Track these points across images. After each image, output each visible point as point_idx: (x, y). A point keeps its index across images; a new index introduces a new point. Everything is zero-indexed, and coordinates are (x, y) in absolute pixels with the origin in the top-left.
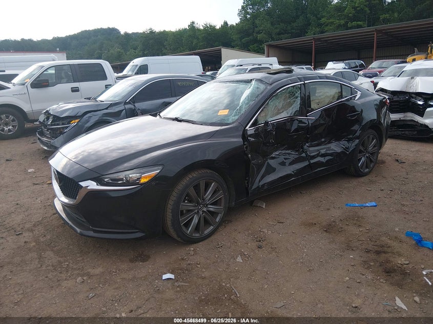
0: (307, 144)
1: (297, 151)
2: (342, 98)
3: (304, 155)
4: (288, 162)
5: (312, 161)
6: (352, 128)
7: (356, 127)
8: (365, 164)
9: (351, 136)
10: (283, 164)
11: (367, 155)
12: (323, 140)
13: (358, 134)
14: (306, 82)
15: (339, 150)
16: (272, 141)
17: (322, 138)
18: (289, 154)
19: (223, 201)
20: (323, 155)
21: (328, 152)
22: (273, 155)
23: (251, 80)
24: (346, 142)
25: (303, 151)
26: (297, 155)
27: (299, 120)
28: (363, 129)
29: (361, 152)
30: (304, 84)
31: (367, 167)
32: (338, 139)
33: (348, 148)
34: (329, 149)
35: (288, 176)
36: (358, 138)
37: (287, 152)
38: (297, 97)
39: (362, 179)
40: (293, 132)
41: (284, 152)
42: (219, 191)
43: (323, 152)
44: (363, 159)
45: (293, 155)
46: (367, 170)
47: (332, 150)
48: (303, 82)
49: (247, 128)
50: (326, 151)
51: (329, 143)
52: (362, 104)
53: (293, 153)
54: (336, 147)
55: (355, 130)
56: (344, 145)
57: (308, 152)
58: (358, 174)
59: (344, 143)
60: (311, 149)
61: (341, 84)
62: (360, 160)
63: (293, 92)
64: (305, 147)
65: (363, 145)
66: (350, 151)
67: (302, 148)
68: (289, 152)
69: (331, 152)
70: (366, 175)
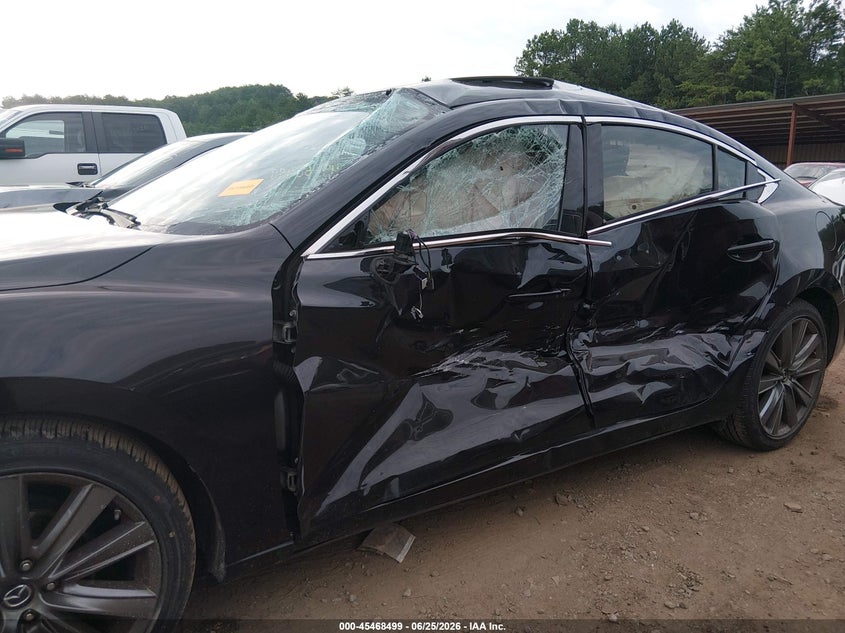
0: (583, 336)
1: (544, 356)
2: (714, 189)
3: (567, 371)
4: (504, 393)
5: (597, 397)
6: (745, 294)
7: (757, 290)
8: (780, 409)
9: (740, 319)
10: (485, 400)
11: (788, 383)
12: (643, 324)
13: (762, 312)
14: (589, 119)
15: (696, 363)
16: (417, 314)
17: (640, 318)
18: (511, 365)
19: (155, 563)
20: (641, 378)
21: (657, 366)
22: (446, 367)
23: (389, 93)
24: (723, 337)
25: (566, 357)
26: (541, 369)
27: (554, 245)
28: (781, 297)
29: (768, 371)
30: (582, 126)
31: (785, 421)
32: (696, 325)
33: (727, 358)
34: (662, 355)
35: (498, 449)
36: (760, 325)
37: (505, 356)
38: (553, 168)
39: (767, 461)
40: (526, 288)
41: (491, 356)
42: (127, 519)
43: (639, 364)
44: (775, 395)
45: (527, 369)
46: (784, 431)
47: (673, 359)
48: (578, 119)
49: (312, 251)
50: (652, 361)
51: (665, 334)
52: (778, 216)
53: (529, 361)
54: (685, 351)
55: (752, 298)
56: (714, 348)
57: (583, 364)
58: (757, 443)
59: (713, 341)
60: (598, 352)
61: (712, 144)
62: (764, 397)
63: (537, 148)
64: (576, 344)
65: (777, 349)
66: (733, 368)
67: (565, 345)
68: (516, 356)
69: (667, 366)
70: (781, 447)
